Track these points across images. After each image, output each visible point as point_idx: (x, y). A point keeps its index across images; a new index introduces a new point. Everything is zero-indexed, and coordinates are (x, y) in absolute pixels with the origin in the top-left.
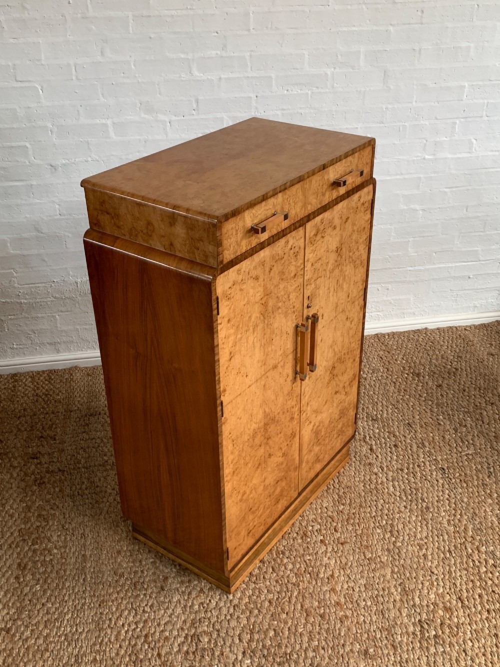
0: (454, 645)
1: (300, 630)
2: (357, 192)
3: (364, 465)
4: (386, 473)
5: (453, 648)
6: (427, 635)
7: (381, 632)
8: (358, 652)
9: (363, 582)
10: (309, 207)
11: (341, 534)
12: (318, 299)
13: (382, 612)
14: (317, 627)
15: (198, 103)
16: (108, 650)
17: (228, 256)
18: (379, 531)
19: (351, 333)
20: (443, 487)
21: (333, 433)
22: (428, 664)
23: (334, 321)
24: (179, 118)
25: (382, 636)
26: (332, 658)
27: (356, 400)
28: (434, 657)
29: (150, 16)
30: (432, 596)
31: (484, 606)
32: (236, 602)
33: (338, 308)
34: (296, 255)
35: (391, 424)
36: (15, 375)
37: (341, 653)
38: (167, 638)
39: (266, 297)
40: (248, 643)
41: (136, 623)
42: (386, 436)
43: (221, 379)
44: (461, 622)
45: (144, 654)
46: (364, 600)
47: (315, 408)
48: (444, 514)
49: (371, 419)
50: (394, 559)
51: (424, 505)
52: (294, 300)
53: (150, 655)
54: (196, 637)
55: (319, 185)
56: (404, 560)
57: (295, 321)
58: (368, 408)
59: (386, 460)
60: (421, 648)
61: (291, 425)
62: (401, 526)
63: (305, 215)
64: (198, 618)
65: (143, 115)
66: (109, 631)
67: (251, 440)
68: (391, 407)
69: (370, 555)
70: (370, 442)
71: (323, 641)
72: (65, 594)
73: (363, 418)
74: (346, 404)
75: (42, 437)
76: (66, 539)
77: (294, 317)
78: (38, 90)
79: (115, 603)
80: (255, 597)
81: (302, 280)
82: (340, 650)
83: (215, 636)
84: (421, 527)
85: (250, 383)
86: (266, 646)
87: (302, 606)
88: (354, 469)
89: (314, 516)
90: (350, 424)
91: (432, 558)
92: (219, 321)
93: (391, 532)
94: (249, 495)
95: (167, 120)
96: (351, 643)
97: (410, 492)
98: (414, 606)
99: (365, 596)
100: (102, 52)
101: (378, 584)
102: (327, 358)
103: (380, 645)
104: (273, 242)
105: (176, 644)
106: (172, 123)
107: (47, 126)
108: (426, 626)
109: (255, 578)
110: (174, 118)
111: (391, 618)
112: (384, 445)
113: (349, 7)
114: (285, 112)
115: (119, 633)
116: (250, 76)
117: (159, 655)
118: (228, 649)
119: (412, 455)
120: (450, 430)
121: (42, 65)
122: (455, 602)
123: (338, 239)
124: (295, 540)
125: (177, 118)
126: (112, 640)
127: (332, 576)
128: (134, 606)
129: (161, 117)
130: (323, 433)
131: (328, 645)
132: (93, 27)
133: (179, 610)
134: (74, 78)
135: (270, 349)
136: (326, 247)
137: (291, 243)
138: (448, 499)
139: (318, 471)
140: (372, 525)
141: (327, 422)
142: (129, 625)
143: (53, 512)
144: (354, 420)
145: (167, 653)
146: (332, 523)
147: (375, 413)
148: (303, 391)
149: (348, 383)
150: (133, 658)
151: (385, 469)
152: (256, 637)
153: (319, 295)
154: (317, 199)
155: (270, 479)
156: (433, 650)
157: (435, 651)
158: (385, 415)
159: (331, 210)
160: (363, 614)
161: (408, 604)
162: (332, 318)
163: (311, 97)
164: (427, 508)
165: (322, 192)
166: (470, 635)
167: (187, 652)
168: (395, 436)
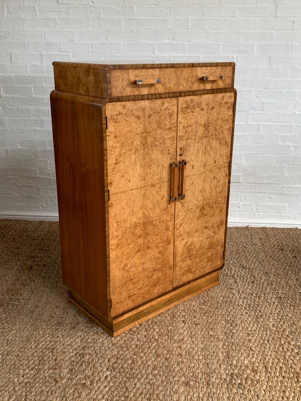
0: (251, 391)
1: (149, 363)
2: (220, 93)
3: (227, 289)
4: (241, 295)
5: (249, 392)
6: (234, 382)
7: (203, 374)
8: (182, 382)
9: (201, 346)
10: (181, 87)
11: (197, 319)
12: (189, 153)
13: (208, 364)
14: (161, 364)
16: (28, 352)
17: (116, 93)
18: (223, 322)
19: (218, 189)
20: (277, 307)
21: (203, 256)
22: (228, 398)
23: (203, 175)
25: (202, 377)
26: (163, 381)
27: (223, 240)
28: (234, 395)
29: (133, 19)
30: (246, 362)
31: (281, 374)
32: (115, 342)
33: (206, 167)
34: (171, 115)
35: (254, 271)
36: (41, 222)
37: (170, 380)
38: (64, 352)
39: (145, 134)
40: (112, 364)
41: (50, 342)
42: (248, 277)
43: (108, 174)
44: (261, 379)
45: (47, 357)
46: (198, 356)
47: (187, 231)
48: (272, 320)
49: (242, 267)
50: (228, 338)
51: (260, 314)
52: (169, 145)
53: (50, 359)
54: (82, 355)
55: (189, 76)
56: (234, 339)
57: (169, 160)
58: (242, 262)
59: (244, 288)
60: (227, 388)
61: (166, 233)
62: (239, 322)
63: (178, 91)
64: (88, 346)
66: (33, 343)
67: (133, 229)
68: (258, 263)
69: (212, 333)
70: (236, 278)
71: (161, 372)
72: (17, 321)
74: (215, 240)
75: (41, 249)
76: (31, 296)
77: (169, 157)
78: (71, 57)
79: (43, 330)
80: (128, 342)
81: (175, 134)
82: (171, 378)
83: (94, 356)
84: (253, 325)
85: (132, 188)
86: (123, 367)
87: (156, 352)
88: (220, 289)
89: (184, 308)
90: (219, 256)
91: (255, 342)
92: (108, 134)
93: (231, 324)
94: (130, 268)
96: (180, 377)
97: (253, 306)
98: (231, 364)
99: (200, 353)
100: (106, 38)
101: (211, 349)
102: (197, 198)
103: (199, 381)
104: (152, 99)
105: (69, 356)
108: (235, 377)
109: (132, 332)
111: (213, 368)
113: (248, 18)
115: (38, 345)
116: (187, 55)
117: (56, 359)
118: (99, 364)
119: (262, 288)
120: (294, 279)
121: (74, 43)
122: (261, 368)
123: (205, 118)
124: (166, 318)
126: (32, 348)
127: (182, 340)
128: (53, 333)
130: (194, 253)
131: (164, 374)
132: (103, 24)
133: (79, 340)
134: (90, 51)
135: (149, 171)
136: (195, 120)
137: (166, 105)
138: (277, 313)
139: (190, 279)
140: (220, 318)
141: (198, 246)
142: (46, 342)
143: (30, 283)
144: (222, 256)
145: (61, 359)
146: (194, 313)
147: (246, 265)
148: (176, 213)
149: (216, 225)
150: (41, 358)
151: (241, 292)
152: (119, 361)
153: (190, 151)
154: (187, 84)
155: (149, 265)
156: (235, 391)
157: (236, 391)
158: (252, 266)
159: (199, 96)
160: (194, 362)
161: (227, 363)
162: (201, 171)
164: (262, 316)
165: (192, 82)
166: (265, 388)
167: (73, 361)
168: (254, 277)
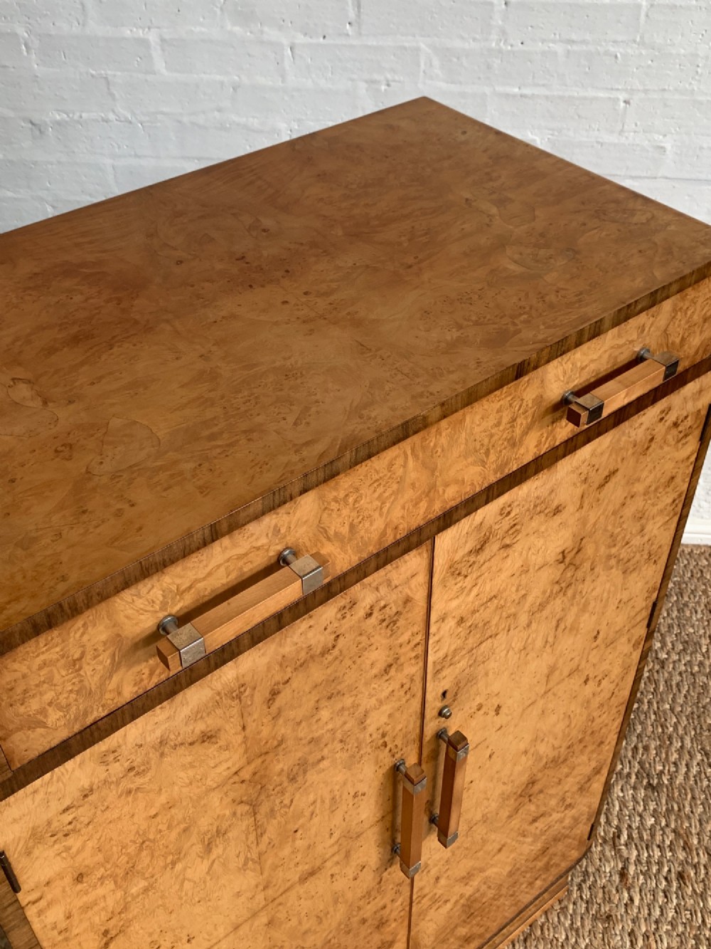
3: (595, 918)
10: (450, 492)
12: (481, 683)
15: (359, 7)
17: (37, 739)
23: (541, 701)
24: (314, 41)
33: (557, 673)
35: (687, 809)
47: (464, 873)
49: (645, 782)
52: (384, 720)
55: (498, 424)
57: (387, 761)
58: (646, 748)
59: (649, 914)
61: (376, 937)
63: (432, 517)
65: (229, 27)
68: (699, 757)
70: (625, 853)
73: (629, 775)
74: (567, 822)
77: (384, 754)
88: (568, 923)
95: (286, 42)
102: (511, 776)
106: (297, 51)
107: (16, 35)
110: (300, 39)
112: (655, 869)
114: (575, 48)
123: (568, 531)
125: (308, 40)
129: (271, 34)
130: (488, 897)
136: (519, 564)
137: (366, 603)
141: (502, 876)
144: (586, 837)
147: (659, 768)
149: (574, 789)
153: (486, 674)
154: (484, 464)
158: (680, 779)
162: (532, 699)
163: (647, 16)
165: (511, 439)
168: (685, 846)
